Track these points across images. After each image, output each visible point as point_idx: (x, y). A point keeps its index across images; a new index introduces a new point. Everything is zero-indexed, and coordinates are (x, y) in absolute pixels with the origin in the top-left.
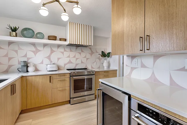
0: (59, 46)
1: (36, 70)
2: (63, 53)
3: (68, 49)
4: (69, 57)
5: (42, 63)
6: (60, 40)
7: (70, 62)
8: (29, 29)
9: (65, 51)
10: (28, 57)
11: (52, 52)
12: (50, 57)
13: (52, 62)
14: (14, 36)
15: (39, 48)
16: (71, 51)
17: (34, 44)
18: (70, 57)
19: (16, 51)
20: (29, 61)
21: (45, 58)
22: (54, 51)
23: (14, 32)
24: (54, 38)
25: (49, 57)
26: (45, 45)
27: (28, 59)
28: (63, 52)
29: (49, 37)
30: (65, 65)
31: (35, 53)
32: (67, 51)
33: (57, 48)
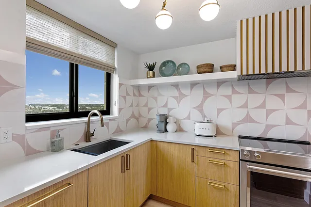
0: (220, 83)
1: (180, 130)
2: (229, 97)
3: (242, 89)
4: (245, 106)
5: (188, 118)
6: (222, 69)
7: (248, 119)
8: (168, 62)
9: (234, 92)
10: (169, 106)
11: (206, 96)
12: (202, 107)
13: (205, 116)
14: (151, 77)
15: (184, 91)
16: (251, 91)
17: (176, 86)
18: (247, 108)
19: (156, 99)
20: (170, 114)
21: (194, 108)
22: (211, 95)
23: (151, 72)
24: (209, 68)
25: (200, 108)
26: (193, 85)
27: (170, 110)
28: (231, 95)
29: (198, 67)
30: (235, 124)
31: (178, 99)
32: (240, 93)
33: (216, 86)
